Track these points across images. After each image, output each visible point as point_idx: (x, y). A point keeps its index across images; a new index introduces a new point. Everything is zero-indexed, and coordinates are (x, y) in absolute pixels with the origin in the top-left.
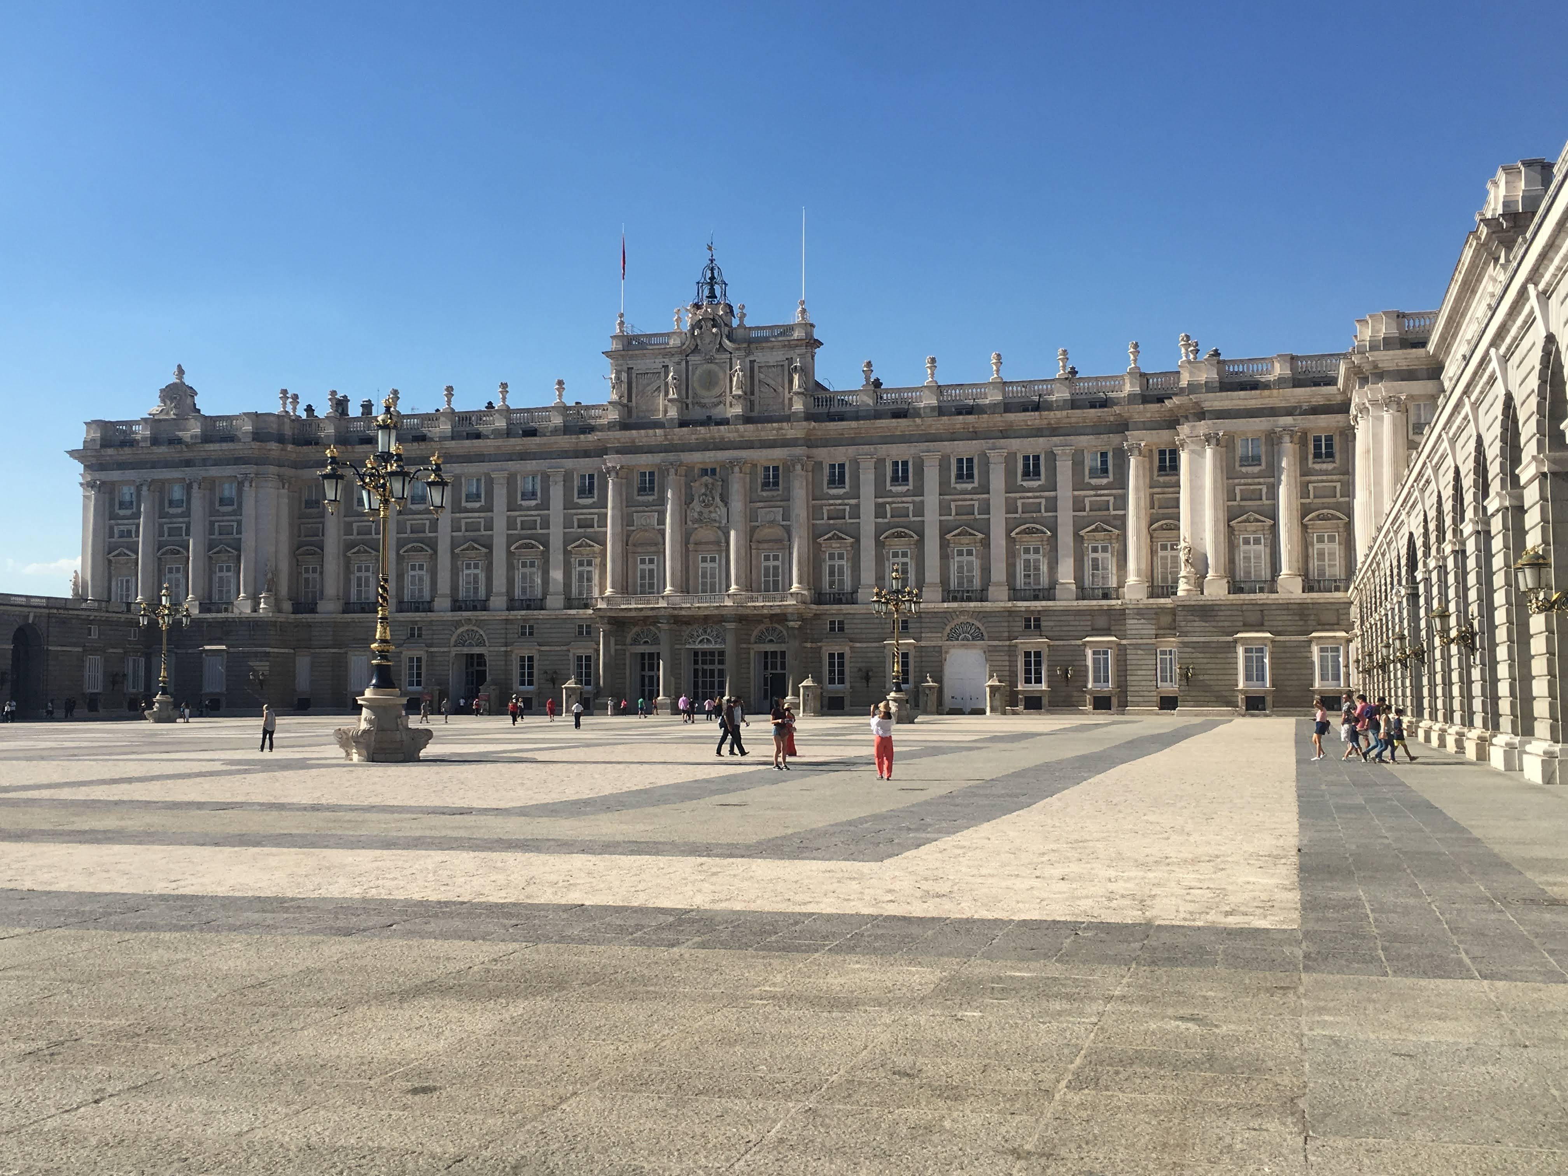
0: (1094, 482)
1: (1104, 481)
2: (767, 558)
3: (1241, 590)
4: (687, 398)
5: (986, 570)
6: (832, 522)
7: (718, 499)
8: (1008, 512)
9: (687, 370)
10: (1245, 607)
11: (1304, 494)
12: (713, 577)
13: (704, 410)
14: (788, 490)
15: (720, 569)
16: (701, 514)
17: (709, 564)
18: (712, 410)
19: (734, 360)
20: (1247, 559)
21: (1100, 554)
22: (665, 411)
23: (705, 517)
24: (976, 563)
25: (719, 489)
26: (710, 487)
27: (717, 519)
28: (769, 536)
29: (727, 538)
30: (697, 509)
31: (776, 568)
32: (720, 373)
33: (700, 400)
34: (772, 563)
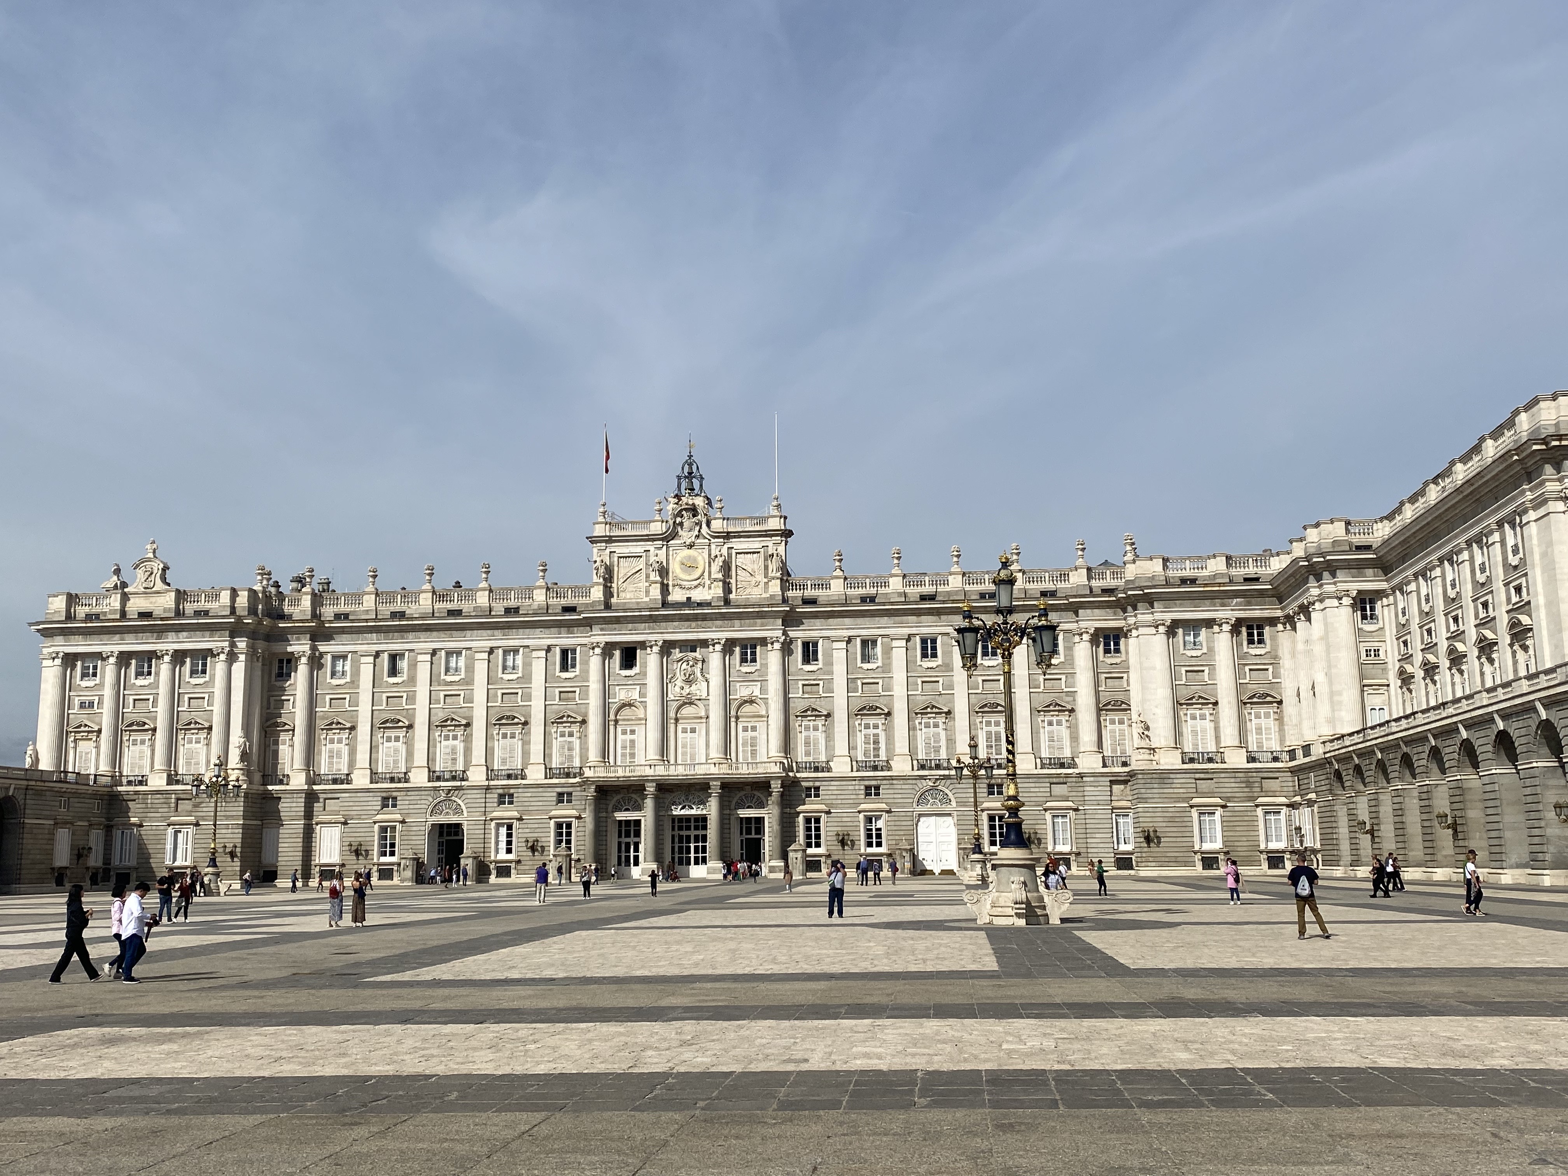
1: (1057, 662)
2: (745, 729)
3: (1192, 760)
4: (668, 579)
5: (951, 741)
6: (807, 695)
7: (699, 675)
9: (667, 555)
11: (1240, 675)
12: (693, 747)
13: (684, 591)
14: (765, 666)
15: (700, 739)
16: (682, 688)
17: (689, 735)
18: (692, 592)
19: (713, 546)
20: (1195, 733)
21: (1055, 727)
22: (647, 592)
23: (687, 690)
24: (943, 735)
25: (700, 665)
26: (691, 663)
27: (698, 692)
28: (747, 709)
29: (707, 710)
30: (679, 683)
31: (754, 738)
32: (700, 558)
33: (680, 582)
34: (750, 734)
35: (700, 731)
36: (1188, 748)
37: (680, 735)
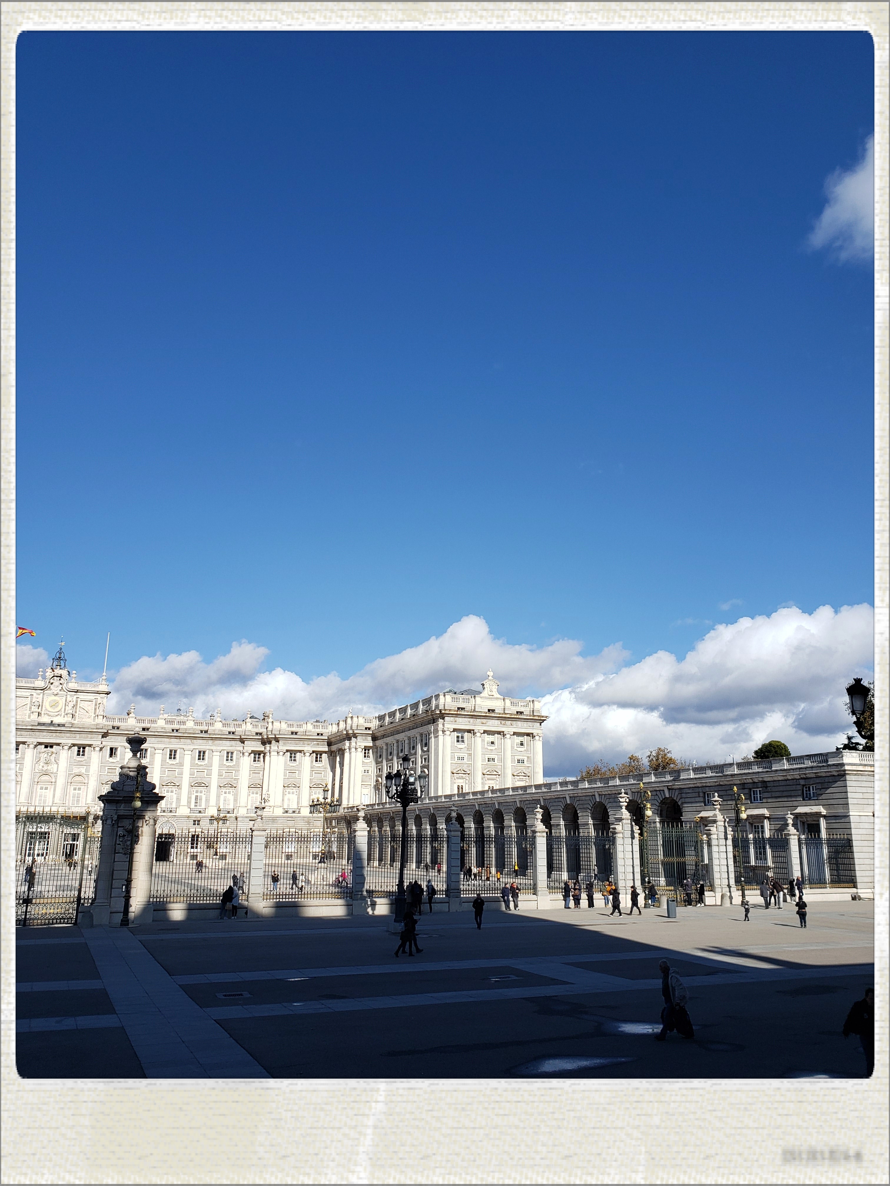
0: (228, 764)
1: (231, 764)
2: (75, 789)
3: (287, 812)
4: (42, 711)
5: (178, 800)
6: (109, 774)
7: (53, 760)
8: (190, 775)
9: (43, 698)
10: (288, 819)
11: (311, 775)
12: (45, 797)
13: (50, 717)
14: (90, 758)
15: (49, 793)
16: (43, 767)
17: (44, 791)
18: (54, 718)
19: (68, 696)
20: (289, 799)
21: (227, 795)
22: (29, 716)
23: (45, 768)
24: (175, 796)
25: (54, 755)
26: (50, 754)
27: (52, 769)
28: (77, 779)
29: (56, 779)
30: (42, 764)
31: (79, 794)
32: (60, 702)
33: (48, 713)
34: (77, 791)
35: (50, 789)
36: (285, 807)
37: (38, 790)
